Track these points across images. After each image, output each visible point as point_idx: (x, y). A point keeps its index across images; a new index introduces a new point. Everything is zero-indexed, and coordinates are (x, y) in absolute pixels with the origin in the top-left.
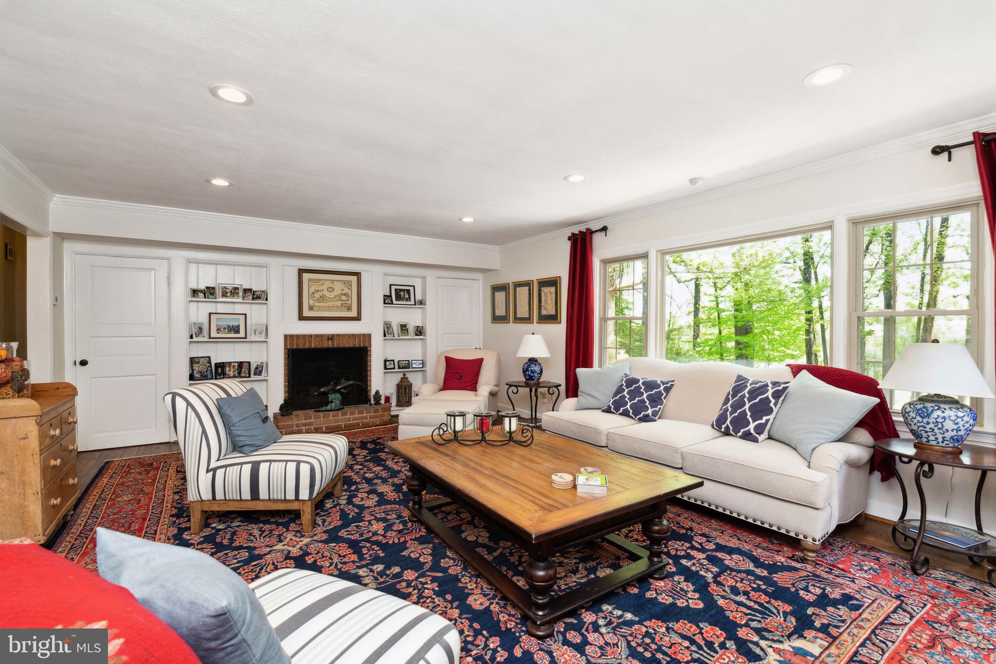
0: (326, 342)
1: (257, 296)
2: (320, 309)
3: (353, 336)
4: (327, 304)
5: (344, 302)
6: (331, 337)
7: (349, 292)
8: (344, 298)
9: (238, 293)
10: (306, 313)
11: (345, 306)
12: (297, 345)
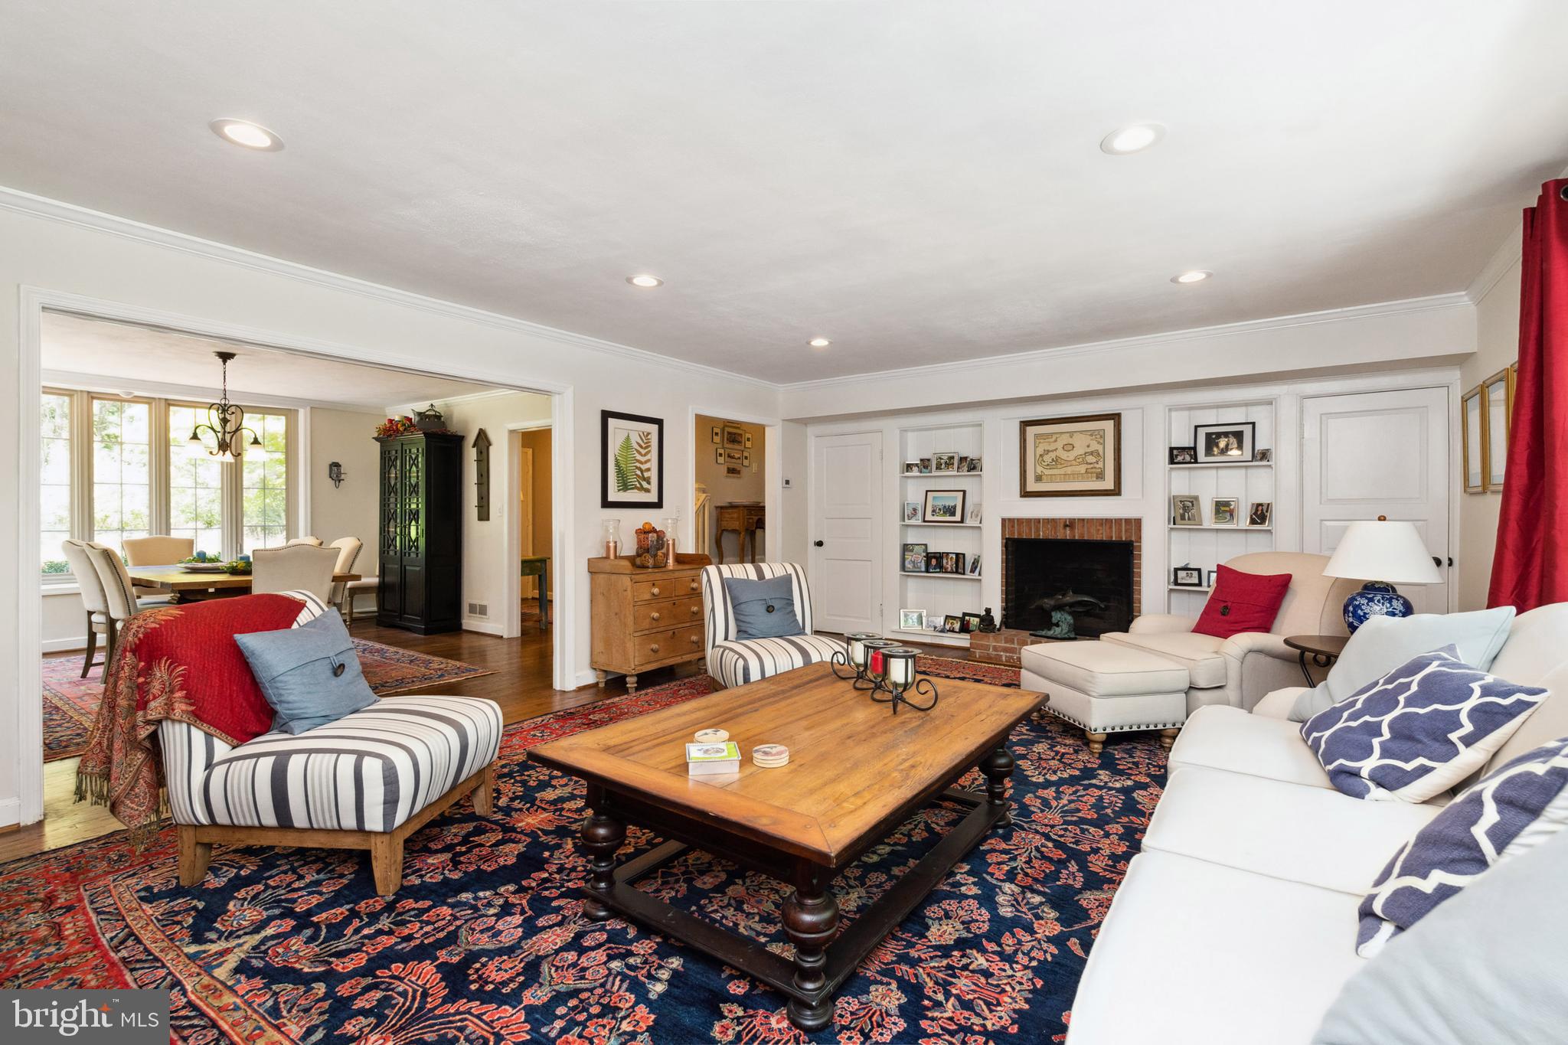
0: (1062, 531)
1: (972, 465)
2: (1052, 479)
3: (1107, 522)
4: (1062, 471)
5: (1092, 466)
6: (1070, 524)
7: (1100, 448)
8: (1091, 459)
9: (953, 464)
10: (1032, 486)
11: (1091, 473)
12: (1019, 534)
